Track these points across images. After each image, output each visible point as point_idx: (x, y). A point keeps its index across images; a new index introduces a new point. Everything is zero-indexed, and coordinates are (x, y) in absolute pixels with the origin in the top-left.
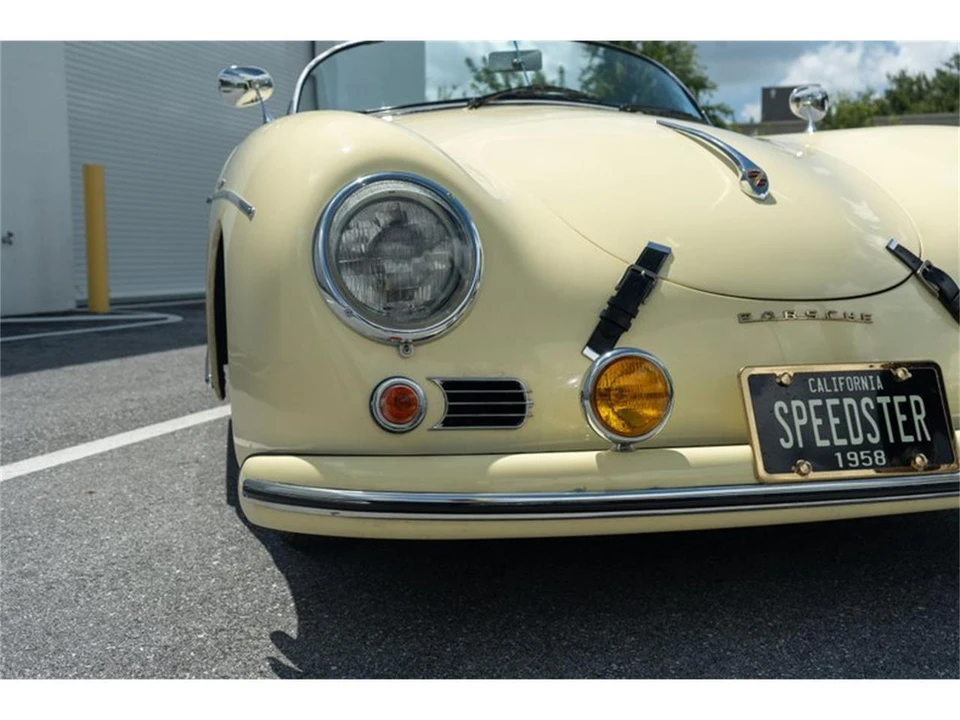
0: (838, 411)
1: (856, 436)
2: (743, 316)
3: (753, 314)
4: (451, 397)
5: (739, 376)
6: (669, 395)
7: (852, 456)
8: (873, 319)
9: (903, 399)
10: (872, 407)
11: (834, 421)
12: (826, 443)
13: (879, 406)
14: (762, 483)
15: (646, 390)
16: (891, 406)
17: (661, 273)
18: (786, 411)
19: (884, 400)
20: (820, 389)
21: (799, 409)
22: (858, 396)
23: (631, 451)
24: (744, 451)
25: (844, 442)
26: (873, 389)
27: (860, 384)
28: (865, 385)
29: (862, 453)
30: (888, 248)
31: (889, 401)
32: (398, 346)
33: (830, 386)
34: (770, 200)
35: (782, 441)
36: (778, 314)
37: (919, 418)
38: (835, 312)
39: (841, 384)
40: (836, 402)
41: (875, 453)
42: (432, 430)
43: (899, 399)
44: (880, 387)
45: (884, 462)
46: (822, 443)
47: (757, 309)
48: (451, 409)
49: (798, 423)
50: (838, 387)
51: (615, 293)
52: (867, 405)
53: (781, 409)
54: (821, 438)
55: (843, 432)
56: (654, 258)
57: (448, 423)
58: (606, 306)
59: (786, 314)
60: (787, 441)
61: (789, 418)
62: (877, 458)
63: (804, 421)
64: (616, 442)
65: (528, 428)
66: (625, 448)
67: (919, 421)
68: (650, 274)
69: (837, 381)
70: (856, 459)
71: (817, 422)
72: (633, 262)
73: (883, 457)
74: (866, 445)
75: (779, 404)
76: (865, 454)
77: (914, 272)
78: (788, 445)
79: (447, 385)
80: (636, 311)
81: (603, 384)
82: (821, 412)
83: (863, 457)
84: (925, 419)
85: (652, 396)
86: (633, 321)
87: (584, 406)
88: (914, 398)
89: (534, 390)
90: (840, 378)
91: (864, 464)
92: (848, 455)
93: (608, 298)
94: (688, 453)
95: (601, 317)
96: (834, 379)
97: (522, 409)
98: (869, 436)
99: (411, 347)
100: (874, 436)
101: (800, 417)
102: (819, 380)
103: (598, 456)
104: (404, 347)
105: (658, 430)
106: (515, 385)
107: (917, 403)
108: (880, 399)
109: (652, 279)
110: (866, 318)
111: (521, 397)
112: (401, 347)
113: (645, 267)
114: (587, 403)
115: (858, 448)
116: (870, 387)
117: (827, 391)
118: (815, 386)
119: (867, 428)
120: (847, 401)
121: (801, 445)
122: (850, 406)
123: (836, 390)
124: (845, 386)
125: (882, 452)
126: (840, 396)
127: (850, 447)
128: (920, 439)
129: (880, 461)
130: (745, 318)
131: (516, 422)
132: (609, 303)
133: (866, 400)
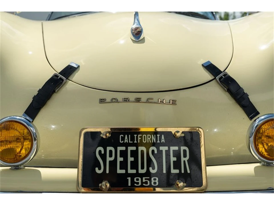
1: (143, 168)
7: (138, 180)
9: (176, 148)
10: (156, 152)
11: (131, 159)
12: (123, 171)
13: (160, 152)
18: (103, 152)
19: (164, 149)
20: (126, 141)
21: (111, 151)
25: (134, 171)
26: (158, 142)
27: (151, 139)
28: (154, 139)
29: (144, 178)
31: (167, 149)
33: (132, 139)
35: (97, 169)
37: (184, 159)
39: (139, 138)
40: (134, 148)
41: (152, 179)
43: (174, 148)
44: (163, 141)
45: (157, 184)
46: (119, 171)
49: (109, 159)
50: (137, 140)
52: (153, 151)
53: (100, 151)
54: (120, 169)
55: (134, 165)
60: (100, 169)
61: (104, 157)
62: (153, 181)
63: (112, 159)
67: (184, 161)
69: (137, 137)
70: (140, 181)
71: (120, 159)
73: (157, 181)
74: (148, 174)
75: (100, 148)
76: (145, 179)
78: (100, 172)
82: (124, 154)
83: (144, 181)
84: (188, 160)
88: (183, 148)
90: (139, 135)
91: (144, 185)
92: (135, 179)
96: (135, 136)
98: (150, 168)
100: (154, 169)
101: (111, 156)
102: (126, 136)
107: (185, 151)
108: (162, 148)
115: (142, 176)
116: (157, 140)
117: (130, 142)
118: (123, 139)
120: (142, 148)
121: (107, 172)
122: (142, 152)
123: (135, 142)
124: (141, 140)
125: (157, 179)
126: (138, 145)
127: (138, 174)
128: (183, 172)
129: (155, 183)
133: (153, 148)
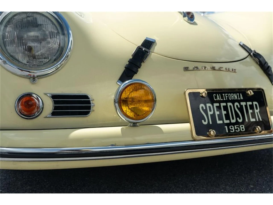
0: (226, 108)
1: (233, 119)
2: (185, 68)
3: (189, 67)
4: (55, 102)
5: (185, 93)
6: (154, 100)
7: (232, 127)
8: (237, 71)
9: (250, 103)
10: (239, 107)
11: (224, 112)
12: (221, 122)
13: (241, 106)
14: (195, 140)
15: (144, 99)
16: (246, 106)
17: (151, 50)
18: (204, 108)
19: (243, 104)
20: (218, 99)
21: (210, 107)
22: (233, 102)
23: (138, 126)
24: (187, 126)
25: (228, 121)
26: (239, 99)
27: (234, 97)
28: (236, 97)
29: (235, 126)
30: (240, 45)
31: (245, 104)
32: (30, 78)
33: (222, 97)
34: (195, 24)
35: (203, 121)
36: (200, 68)
37: (257, 111)
38: (222, 68)
39: (226, 97)
40: (225, 104)
41: (241, 126)
42: (46, 117)
43: (249, 103)
44: (242, 98)
45: (244, 130)
46: (219, 122)
47: (191, 66)
48: (55, 108)
49: (210, 113)
50: (225, 98)
51: (131, 57)
52: (237, 106)
53: (202, 107)
54: (219, 120)
55: (227, 117)
56: (148, 44)
57: (54, 114)
58: (128, 63)
59: (203, 68)
60: (205, 121)
61: (206, 111)
62: (241, 128)
63: (212, 113)
64: (131, 123)
65: (92, 116)
66: (135, 125)
67: (257, 112)
68: (147, 50)
69: (225, 95)
70: (233, 129)
71: (217, 113)
72: (140, 44)
73: (243, 128)
74: (237, 123)
75: (202, 105)
76: (237, 127)
77: (250, 54)
78: (205, 123)
79: (54, 97)
80: (141, 65)
81: (124, 96)
82: (219, 108)
83: (236, 128)
84: (259, 112)
85: (146, 101)
86: (139, 70)
87: (115, 106)
88: (255, 103)
89: (95, 99)
90: (226, 94)
91: (236, 131)
92: (230, 127)
93: (128, 60)
94: (163, 127)
95: (125, 67)
96: (224, 94)
97: (89, 108)
98: (238, 119)
99: (36, 79)
100: (240, 119)
101: (210, 111)
102: (218, 95)
103: (122, 129)
104: (34, 79)
105: (149, 117)
106: (86, 97)
107: (256, 105)
108: (242, 103)
109: (148, 52)
110: (234, 71)
111: (89, 102)
112: (32, 79)
113: (145, 47)
114: (117, 104)
115: (234, 124)
116: (238, 98)
117: (221, 100)
118: (216, 97)
119: (237, 116)
120: (229, 104)
121: (211, 123)
122: (230, 106)
123: (225, 99)
124: (228, 98)
125: (243, 126)
126: (226, 102)
127: (231, 124)
128: (258, 120)
129: (243, 129)
130: (186, 69)
131: (87, 113)
132: (129, 62)
133: (236, 104)
